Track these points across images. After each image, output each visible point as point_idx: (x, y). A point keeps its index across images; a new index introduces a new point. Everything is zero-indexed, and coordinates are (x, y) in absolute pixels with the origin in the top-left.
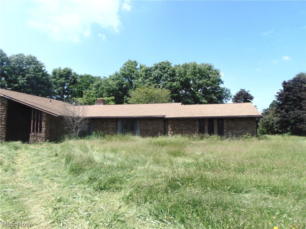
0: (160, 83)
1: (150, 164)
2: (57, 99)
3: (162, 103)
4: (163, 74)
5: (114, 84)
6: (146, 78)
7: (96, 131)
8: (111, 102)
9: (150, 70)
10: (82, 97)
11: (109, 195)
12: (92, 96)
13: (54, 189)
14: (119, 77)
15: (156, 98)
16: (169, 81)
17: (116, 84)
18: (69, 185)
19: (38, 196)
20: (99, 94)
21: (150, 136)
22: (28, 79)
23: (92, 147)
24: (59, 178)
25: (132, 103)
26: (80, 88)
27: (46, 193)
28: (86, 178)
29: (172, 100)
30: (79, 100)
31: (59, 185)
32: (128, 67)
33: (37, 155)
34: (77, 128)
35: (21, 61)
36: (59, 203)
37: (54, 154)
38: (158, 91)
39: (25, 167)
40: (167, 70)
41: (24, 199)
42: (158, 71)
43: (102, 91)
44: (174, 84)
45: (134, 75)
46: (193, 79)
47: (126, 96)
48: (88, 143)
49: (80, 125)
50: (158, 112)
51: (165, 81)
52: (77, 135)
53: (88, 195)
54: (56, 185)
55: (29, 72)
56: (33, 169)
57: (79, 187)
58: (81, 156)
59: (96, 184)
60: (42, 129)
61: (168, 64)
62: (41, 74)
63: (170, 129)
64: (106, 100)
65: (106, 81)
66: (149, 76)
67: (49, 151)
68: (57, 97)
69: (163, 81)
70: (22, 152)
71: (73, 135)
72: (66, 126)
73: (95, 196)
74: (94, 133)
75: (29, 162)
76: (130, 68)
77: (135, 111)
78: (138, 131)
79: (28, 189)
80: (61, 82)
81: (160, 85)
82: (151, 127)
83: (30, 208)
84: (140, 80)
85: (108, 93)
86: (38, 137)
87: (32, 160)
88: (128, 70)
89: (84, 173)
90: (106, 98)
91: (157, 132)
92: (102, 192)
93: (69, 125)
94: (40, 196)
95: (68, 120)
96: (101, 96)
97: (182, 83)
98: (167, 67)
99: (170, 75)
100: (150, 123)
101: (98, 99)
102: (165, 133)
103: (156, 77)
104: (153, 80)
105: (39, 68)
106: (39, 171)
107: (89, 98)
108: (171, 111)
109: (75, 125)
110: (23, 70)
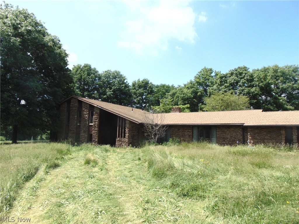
0: (237, 89)
1: (232, 174)
2: (137, 108)
3: (239, 110)
4: (239, 79)
5: (188, 93)
6: (221, 85)
7: (172, 137)
8: (186, 110)
9: (225, 76)
10: (159, 105)
11: (192, 202)
12: (168, 105)
13: (141, 190)
14: (194, 85)
15: (233, 105)
16: (246, 87)
17: (190, 92)
18: (153, 188)
19: (129, 195)
20: (174, 102)
21: (227, 144)
22: (114, 91)
23: (171, 153)
24: (144, 181)
25: (207, 111)
26: (156, 97)
27: (135, 193)
28: (169, 183)
29: (250, 106)
30: (157, 108)
31: (145, 187)
32: (203, 75)
33: (123, 158)
34: (155, 135)
35: (109, 75)
36: (147, 204)
37: (137, 157)
38: (234, 98)
39: (115, 168)
40: (244, 75)
41: (118, 196)
42: (234, 77)
43: (177, 99)
44: (253, 90)
45: (209, 83)
46: (275, 83)
47: (201, 104)
48: (166, 149)
49: (158, 132)
50: (236, 119)
51: (242, 87)
52: (155, 141)
53: (172, 200)
54: (142, 187)
55: (114, 85)
56: (122, 170)
57: (162, 191)
58: (162, 162)
59: (178, 190)
60: (126, 135)
61: (245, 69)
62: (124, 85)
63: (250, 138)
64: (181, 108)
65: (181, 90)
66: (225, 83)
67: (133, 155)
68: (137, 106)
69: (240, 87)
70: (111, 154)
71: (152, 141)
72: (146, 132)
73: (179, 201)
74: (171, 139)
75: (118, 164)
76: (205, 76)
77: (212, 119)
78: (214, 139)
79: (120, 188)
80: (140, 92)
81: (236, 91)
82: (228, 135)
83: (124, 205)
84: (215, 87)
85: (183, 101)
86: (123, 142)
87: (119, 162)
88: (202, 78)
89: (166, 177)
90: (181, 106)
91: (234, 140)
92: (185, 198)
93: (148, 132)
94: (130, 195)
95: (147, 127)
96: (176, 104)
97: (261, 88)
98: (244, 72)
99: (247, 80)
100: (227, 131)
101: (174, 107)
102: (244, 142)
103: (232, 83)
104: (228, 87)
105: (122, 80)
106: (126, 173)
107: (165, 106)
108: (250, 119)
109: (153, 132)
110: (110, 83)
